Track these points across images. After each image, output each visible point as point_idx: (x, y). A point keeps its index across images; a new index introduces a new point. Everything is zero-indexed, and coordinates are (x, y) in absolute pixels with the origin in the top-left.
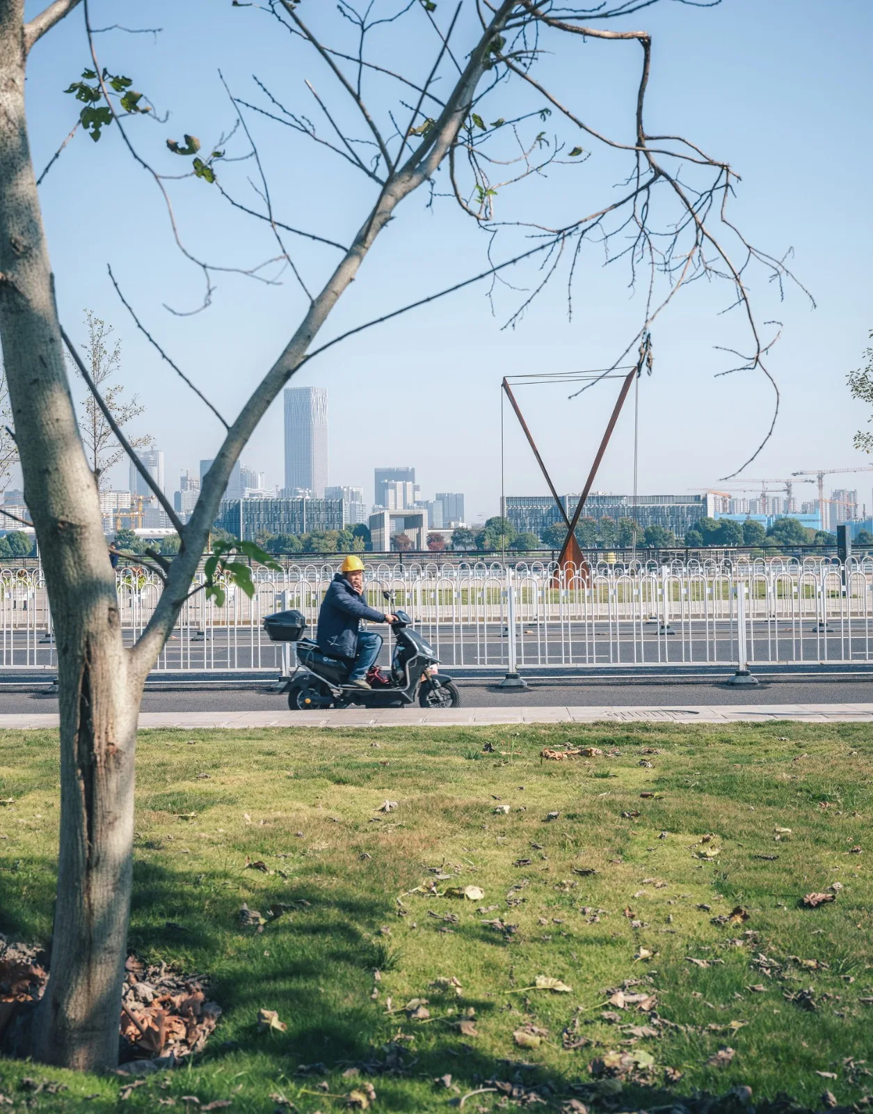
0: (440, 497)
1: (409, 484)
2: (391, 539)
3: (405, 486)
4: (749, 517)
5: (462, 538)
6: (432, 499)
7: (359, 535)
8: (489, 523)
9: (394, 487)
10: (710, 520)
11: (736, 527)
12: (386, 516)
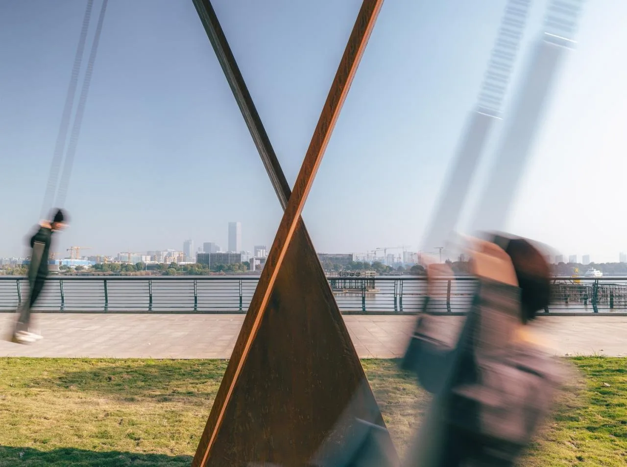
1: (264, 250)
4: (365, 261)
7: (245, 265)
10: (356, 262)
12: (254, 259)
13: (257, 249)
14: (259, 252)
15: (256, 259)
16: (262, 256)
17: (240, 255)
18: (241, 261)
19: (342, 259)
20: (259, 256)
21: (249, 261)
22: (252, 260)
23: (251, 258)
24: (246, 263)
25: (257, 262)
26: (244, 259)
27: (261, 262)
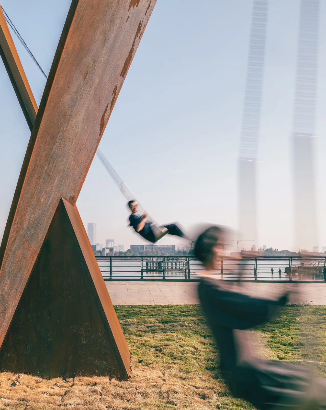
0: (119, 246)
1: (113, 243)
2: (106, 254)
3: (112, 243)
4: (184, 250)
5: (121, 254)
6: (117, 246)
7: (99, 253)
8: (127, 250)
9: (110, 243)
10: (176, 250)
11: (181, 252)
12: (105, 249)
13: (108, 241)
14: (109, 244)
15: (107, 249)
16: (111, 247)
17: (95, 246)
18: (97, 250)
19: (168, 248)
20: (109, 247)
21: (101, 250)
22: (104, 249)
23: (103, 248)
24: (100, 252)
25: (108, 251)
26: (99, 248)
27: (110, 251)
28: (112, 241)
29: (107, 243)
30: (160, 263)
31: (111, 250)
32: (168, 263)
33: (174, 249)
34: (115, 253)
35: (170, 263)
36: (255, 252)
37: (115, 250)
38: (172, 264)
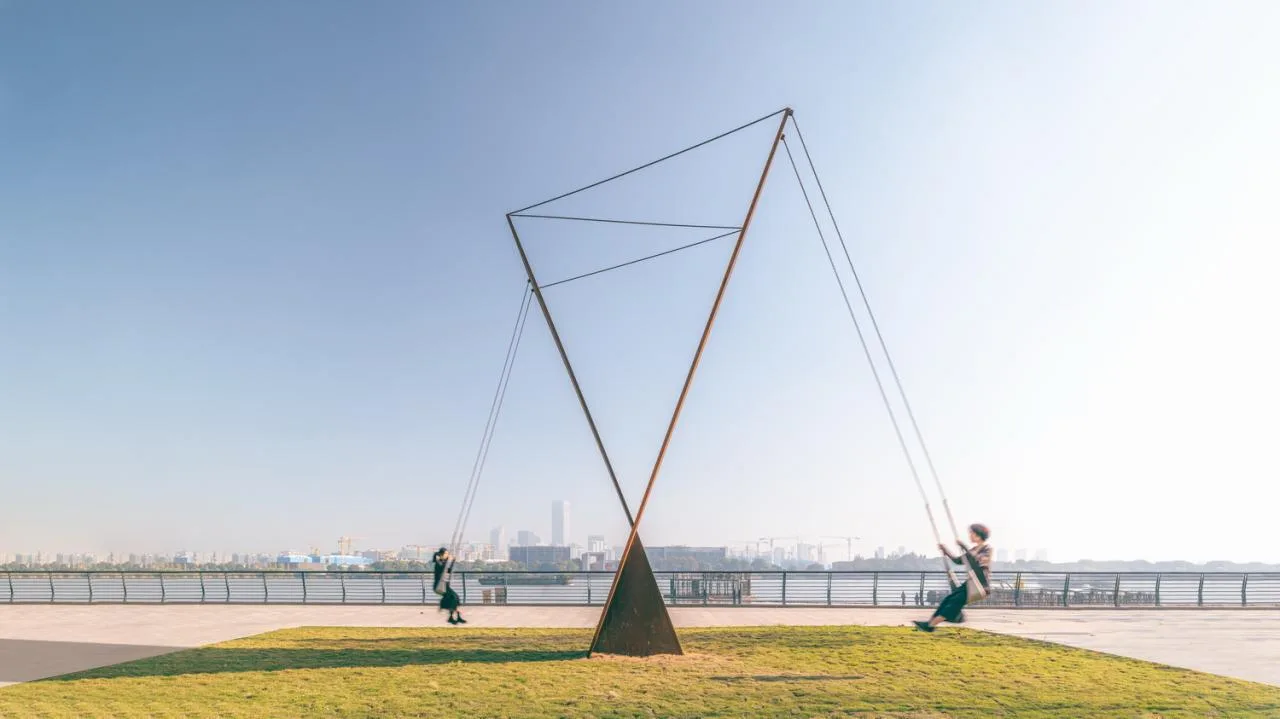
2: (589, 565)
9: (597, 543)
10: (727, 558)
12: (588, 555)
13: (592, 540)
14: (595, 545)
15: (591, 555)
17: (568, 549)
18: (571, 557)
19: (711, 554)
20: (594, 550)
21: (581, 558)
22: (585, 556)
23: (584, 553)
24: (577, 561)
25: (593, 560)
26: (575, 554)
27: (598, 559)
28: (600, 538)
29: (590, 545)
30: (695, 584)
31: (600, 556)
32: (710, 584)
33: (724, 555)
34: (607, 565)
35: (714, 584)
36: (882, 560)
37: (607, 558)
38: (718, 586)
